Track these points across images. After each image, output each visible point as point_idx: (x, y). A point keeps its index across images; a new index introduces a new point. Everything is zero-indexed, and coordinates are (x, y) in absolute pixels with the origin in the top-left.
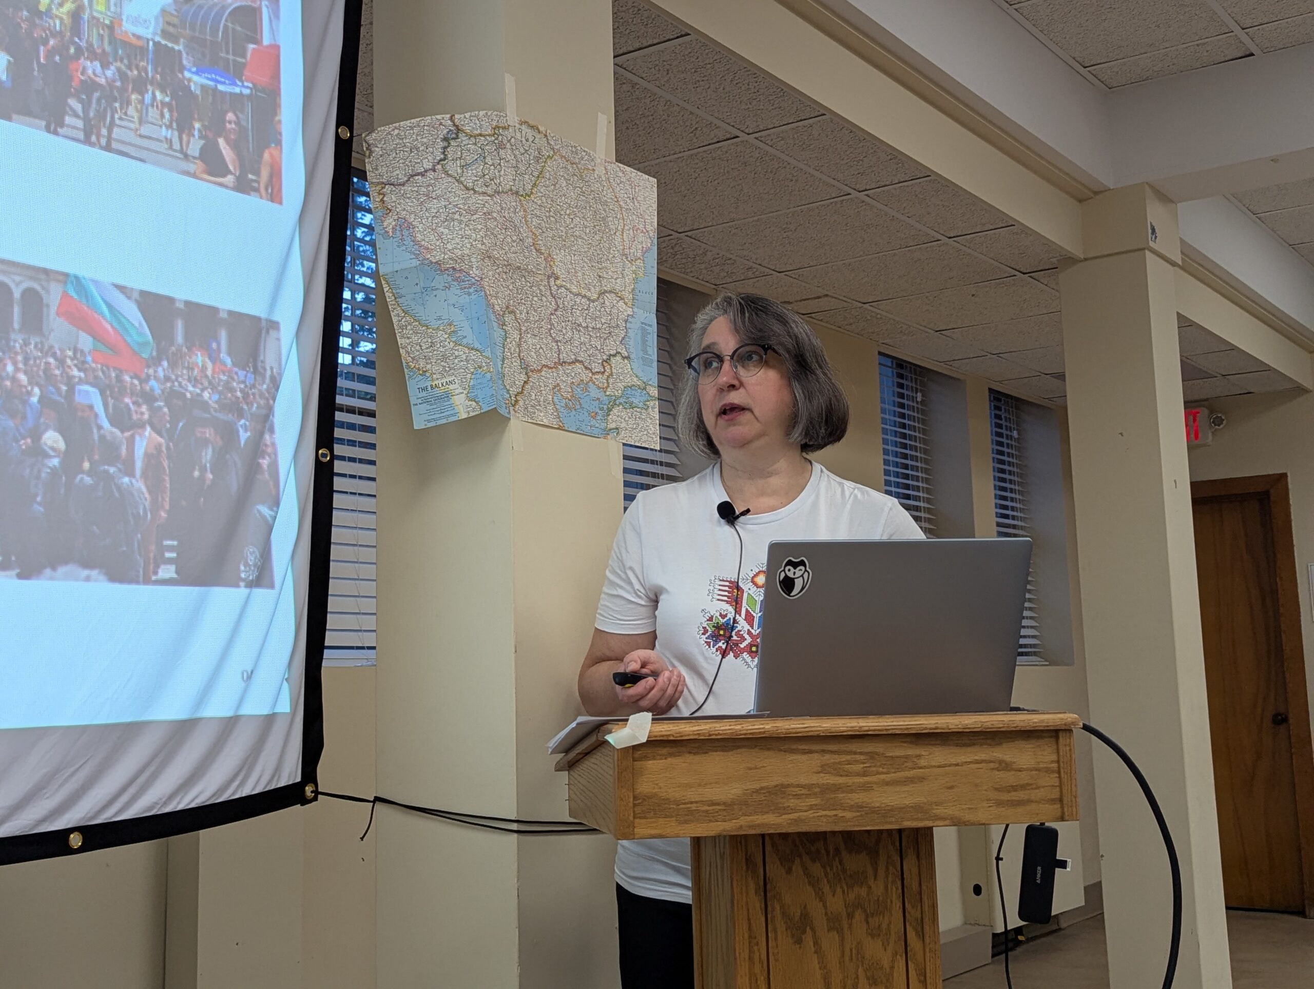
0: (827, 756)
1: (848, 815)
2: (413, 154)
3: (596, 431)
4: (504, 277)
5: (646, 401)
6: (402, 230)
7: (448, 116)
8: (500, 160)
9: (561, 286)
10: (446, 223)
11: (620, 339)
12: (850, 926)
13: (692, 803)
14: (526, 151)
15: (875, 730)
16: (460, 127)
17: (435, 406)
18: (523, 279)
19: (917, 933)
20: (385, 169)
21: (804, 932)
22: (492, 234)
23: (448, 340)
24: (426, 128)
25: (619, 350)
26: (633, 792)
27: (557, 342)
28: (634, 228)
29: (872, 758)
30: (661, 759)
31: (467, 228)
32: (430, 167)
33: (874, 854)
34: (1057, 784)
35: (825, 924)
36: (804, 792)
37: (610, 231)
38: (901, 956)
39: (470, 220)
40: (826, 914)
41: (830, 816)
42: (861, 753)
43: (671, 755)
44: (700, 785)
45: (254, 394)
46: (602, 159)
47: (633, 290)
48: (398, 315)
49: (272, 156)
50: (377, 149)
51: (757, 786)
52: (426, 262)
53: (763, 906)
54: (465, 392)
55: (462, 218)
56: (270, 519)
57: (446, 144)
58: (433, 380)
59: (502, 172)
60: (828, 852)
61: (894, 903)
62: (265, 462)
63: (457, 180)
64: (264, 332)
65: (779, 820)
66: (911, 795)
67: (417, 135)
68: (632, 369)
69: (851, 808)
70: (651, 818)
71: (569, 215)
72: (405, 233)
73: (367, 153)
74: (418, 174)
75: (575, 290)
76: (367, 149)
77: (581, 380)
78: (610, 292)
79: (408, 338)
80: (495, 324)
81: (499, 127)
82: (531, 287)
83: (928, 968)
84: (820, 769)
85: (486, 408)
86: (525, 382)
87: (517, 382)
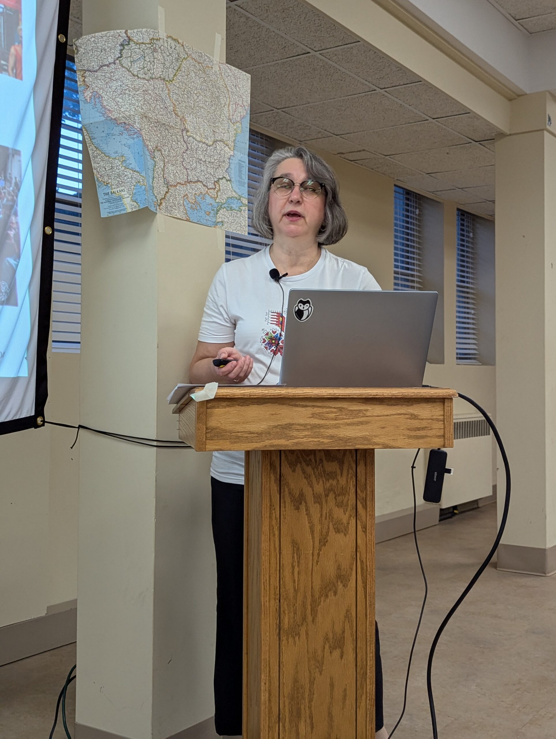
0: (316, 409)
1: (326, 441)
2: (102, 53)
3: (209, 223)
4: (155, 129)
5: (240, 207)
6: (95, 99)
7: (124, 31)
8: (154, 59)
9: (190, 136)
10: (121, 96)
11: (226, 169)
12: (326, 501)
13: (238, 432)
14: (170, 54)
15: (342, 395)
16: (131, 38)
17: (112, 205)
18: (167, 131)
19: (363, 506)
20: (86, 62)
21: (301, 503)
22: (148, 103)
23: (121, 165)
24: (110, 37)
25: (225, 176)
26: (206, 425)
27: (187, 169)
28: (236, 104)
29: (341, 410)
30: (222, 408)
31: (133, 99)
32: (112, 61)
33: (341, 463)
34: (443, 427)
35: (313, 500)
36: (302, 428)
37: (221, 104)
38: (354, 517)
39: (135, 94)
40: (313, 494)
41: (315, 441)
42: (334, 408)
43: (229, 406)
44: (244, 423)
45: (4, 193)
46: (217, 61)
47: (234, 140)
48: (92, 149)
49: (16, 50)
50: (81, 49)
51: (276, 424)
52: (109, 118)
53: (279, 489)
54: (130, 196)
55: (130, 93)
56: (14, 266)
57: (122, 48)
58: (112, 189)
59: (155, 67)
60: (316, 462)
61: (351, 489)
62: (12, 233)
63: (128, 70)
64: (11, 156)
65: (287, 443)
66: (361, 431)
67: (105, 42)
68: (232, 187)
69: (327, 437)
70: (215, 440)
71: (196, 94)
72: (97, 100)
73: (76, 51)
74: (105, 65)
75: (198, 139)
76: (76, 49)
77: (201, 193)
78: (220, 141)
79: (98, 163)
80: (149, 157)
81: (154, 39)
82: (171, 136)
83: (368, 524)
84: (311, 416)
85: (142, 207)
86: (167, 192)
87: (161, 192)
